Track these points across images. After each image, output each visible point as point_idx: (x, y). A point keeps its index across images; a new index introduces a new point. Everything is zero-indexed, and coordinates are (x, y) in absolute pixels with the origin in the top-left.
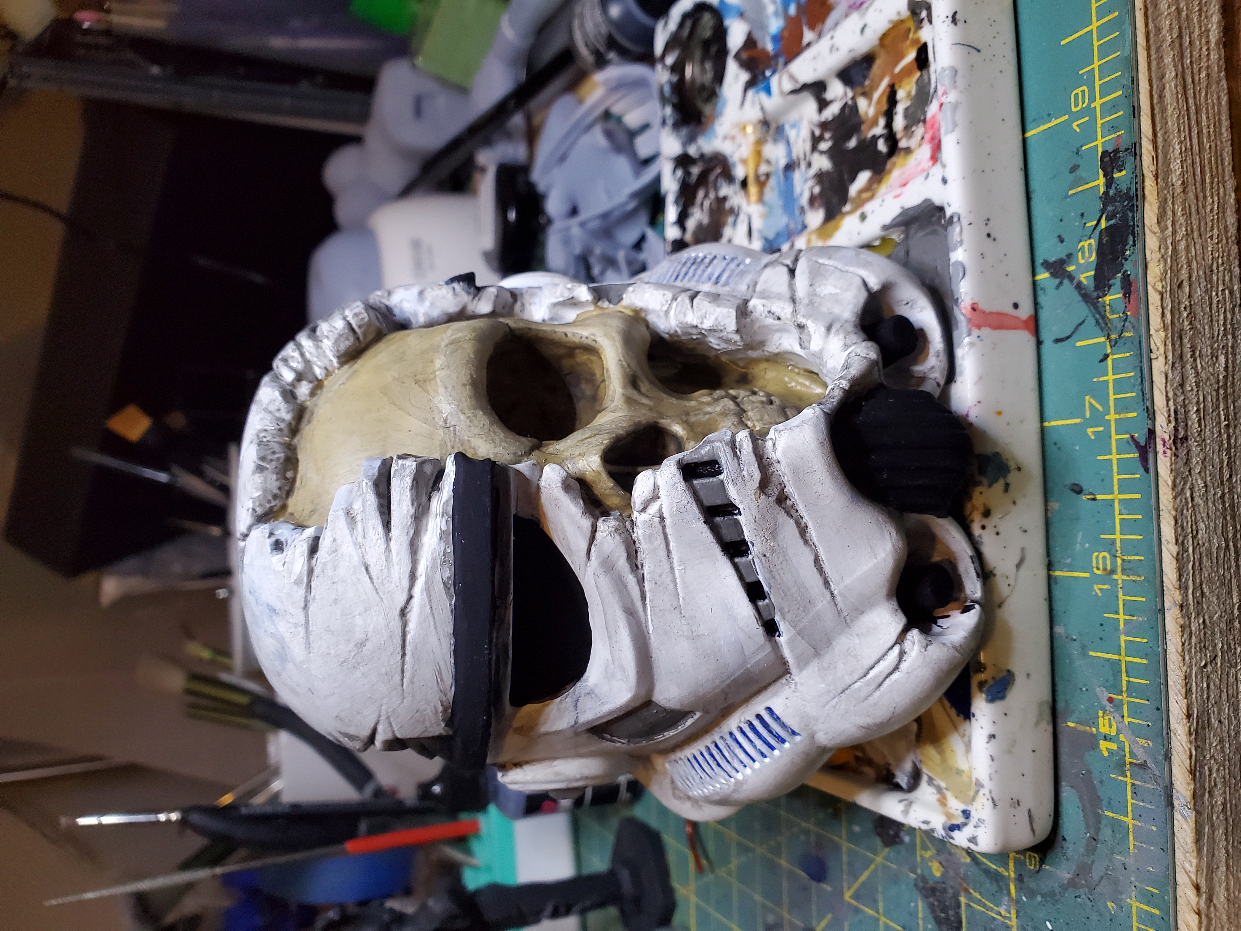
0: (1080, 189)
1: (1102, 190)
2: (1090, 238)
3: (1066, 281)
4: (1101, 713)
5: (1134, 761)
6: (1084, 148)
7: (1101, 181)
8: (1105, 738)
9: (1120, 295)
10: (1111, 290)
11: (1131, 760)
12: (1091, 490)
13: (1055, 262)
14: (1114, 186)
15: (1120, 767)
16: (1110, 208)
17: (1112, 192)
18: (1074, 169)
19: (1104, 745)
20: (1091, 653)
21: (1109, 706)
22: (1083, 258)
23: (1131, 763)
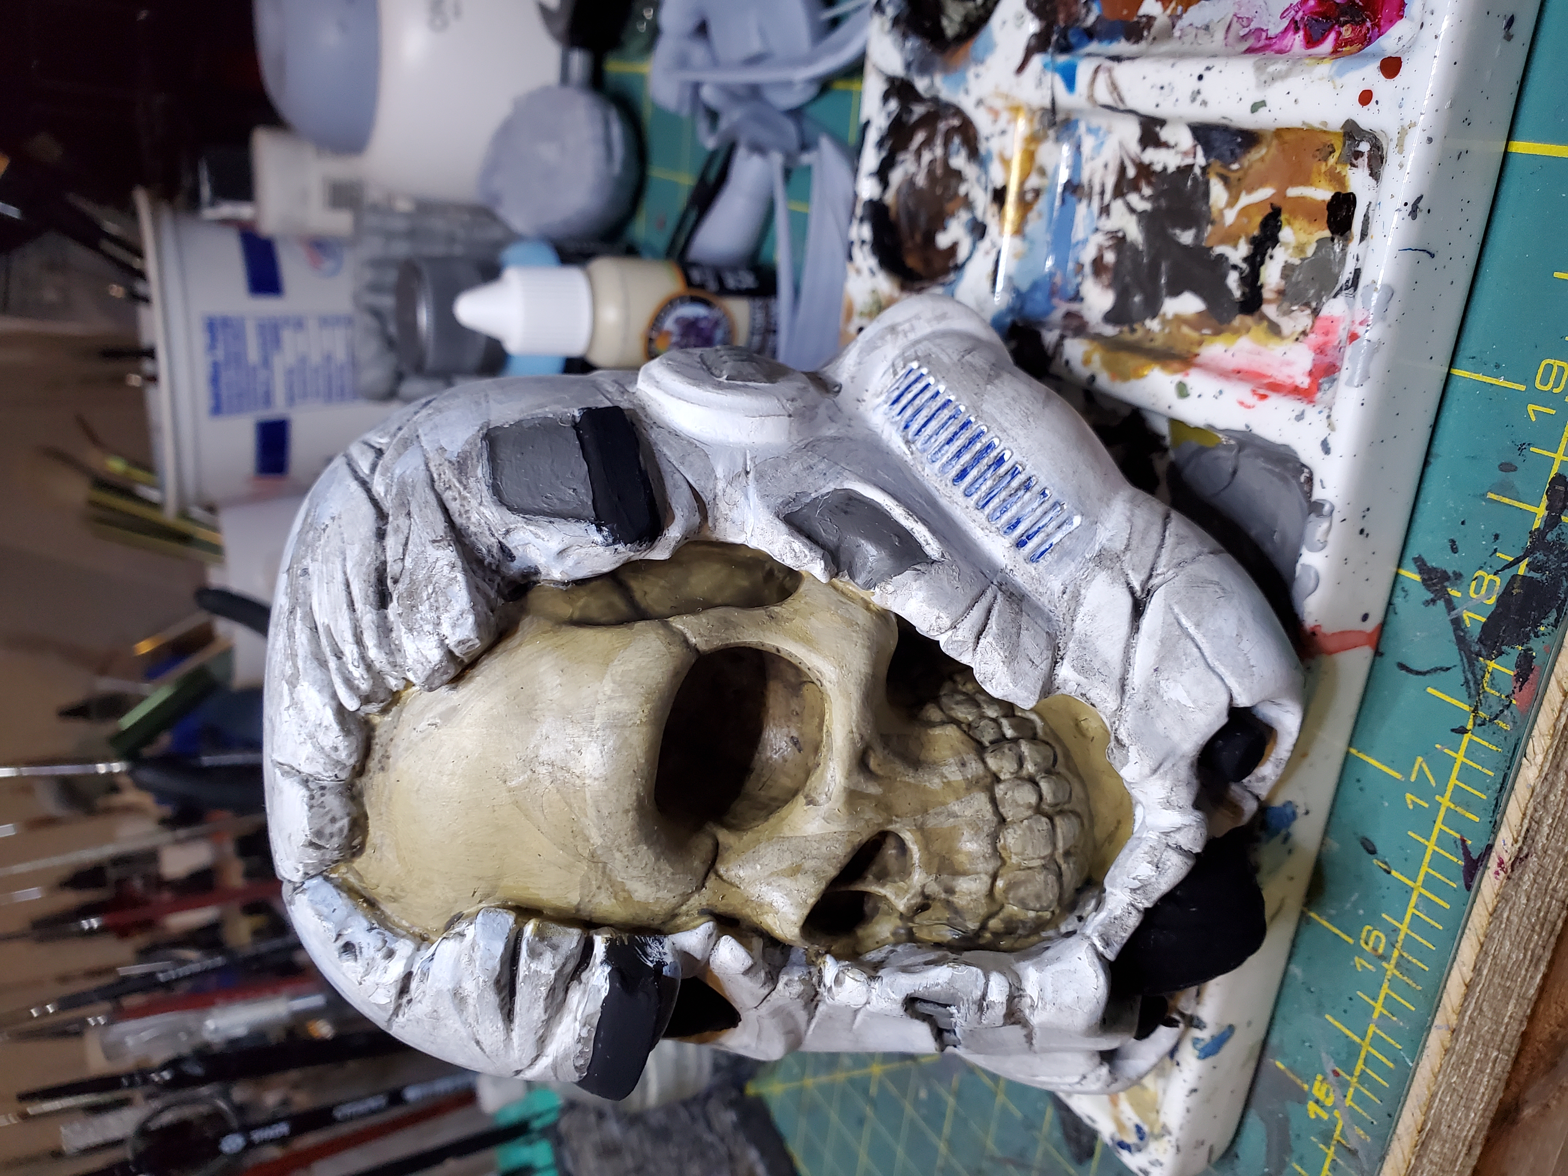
0: (1506, 500)
1: (1537, 524)
2: (1495, 574)
3: (1441, 603)
4: (1319, 1077)
5: (1344, 1142)
6: (1532, 449)
7: (1541, 511)
8: (1317, 1102)
9: (1512, 673)
10: (1499, 658)
11: (1340, 1138)
12: (1387, 860)
13: (1434, 569)
14: (1556, 531)
15: (1327, 1137)
16: (1540, 556)
17: (1550, 537)
18: (1507, 467)
19: (1312, 1106)
20: (1328, 1017)
21: (1331, 1076)
22: (1477, 592)
23: (1338, 1142)
